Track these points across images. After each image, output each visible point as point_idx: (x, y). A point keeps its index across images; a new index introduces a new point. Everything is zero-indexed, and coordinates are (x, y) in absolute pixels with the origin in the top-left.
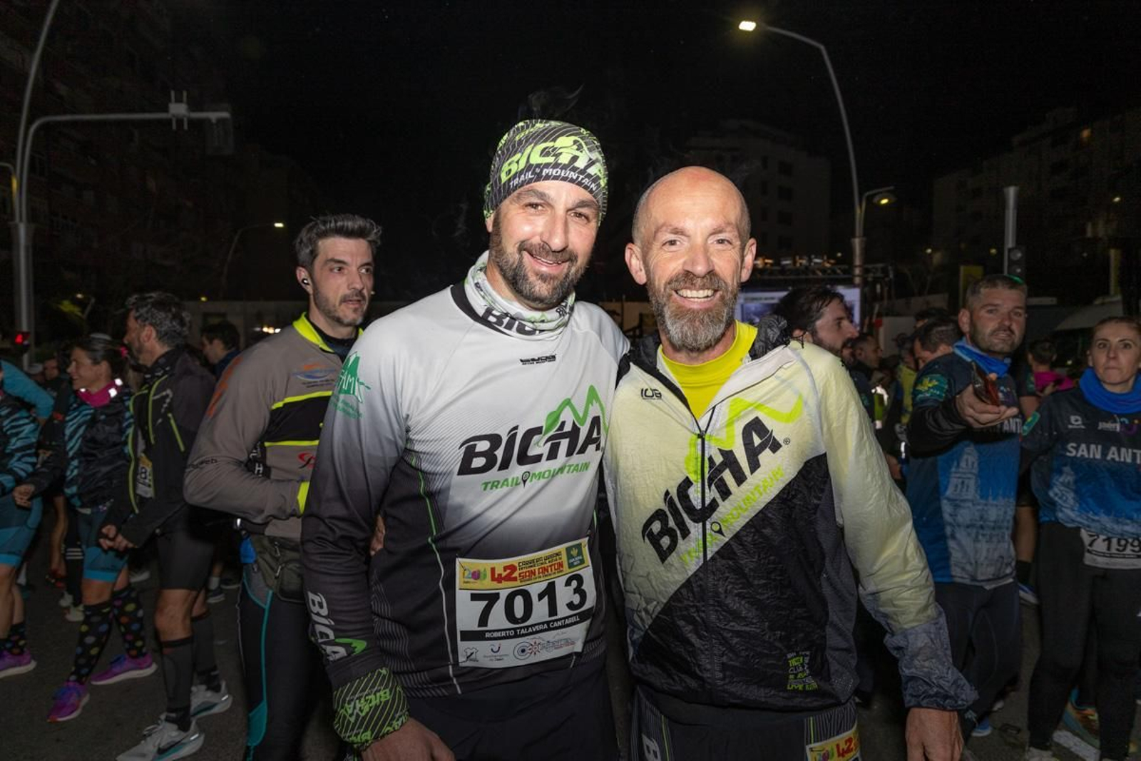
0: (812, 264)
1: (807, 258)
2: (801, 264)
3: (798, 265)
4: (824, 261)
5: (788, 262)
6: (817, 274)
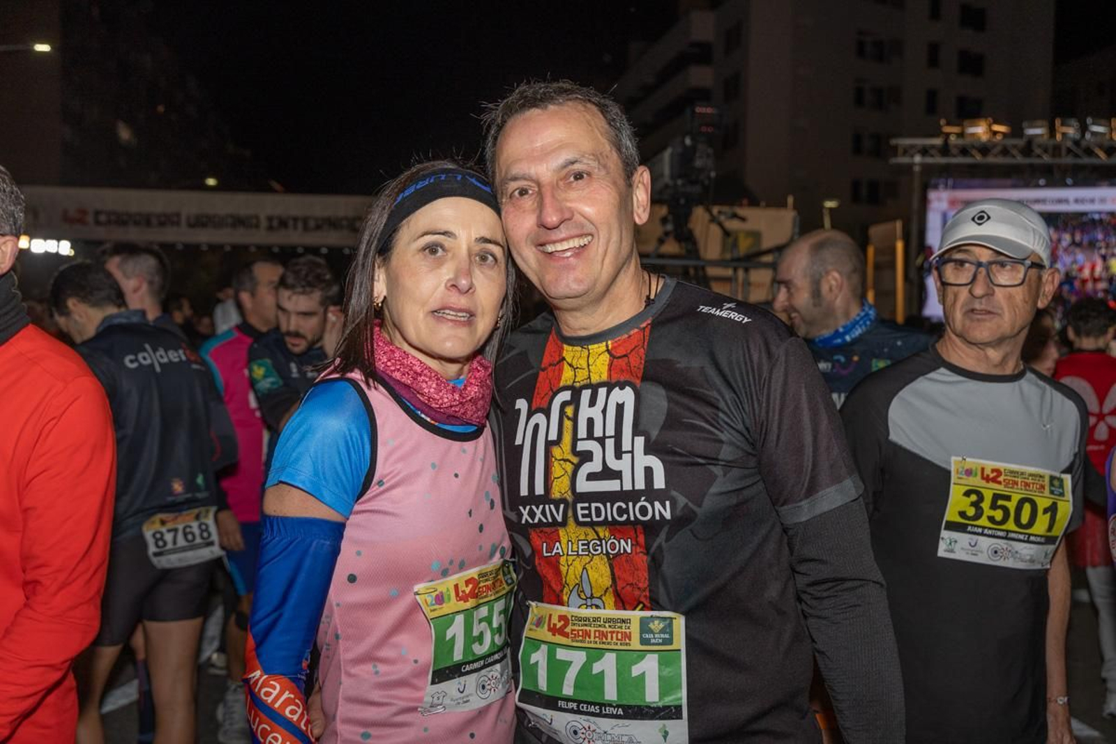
0: (1088, 136)
1: (1076, 124)
2: (1064, 134)
3: (1059, 137)
4: (1112, 130)
5: (1038, 131)
6: (1097, 156)
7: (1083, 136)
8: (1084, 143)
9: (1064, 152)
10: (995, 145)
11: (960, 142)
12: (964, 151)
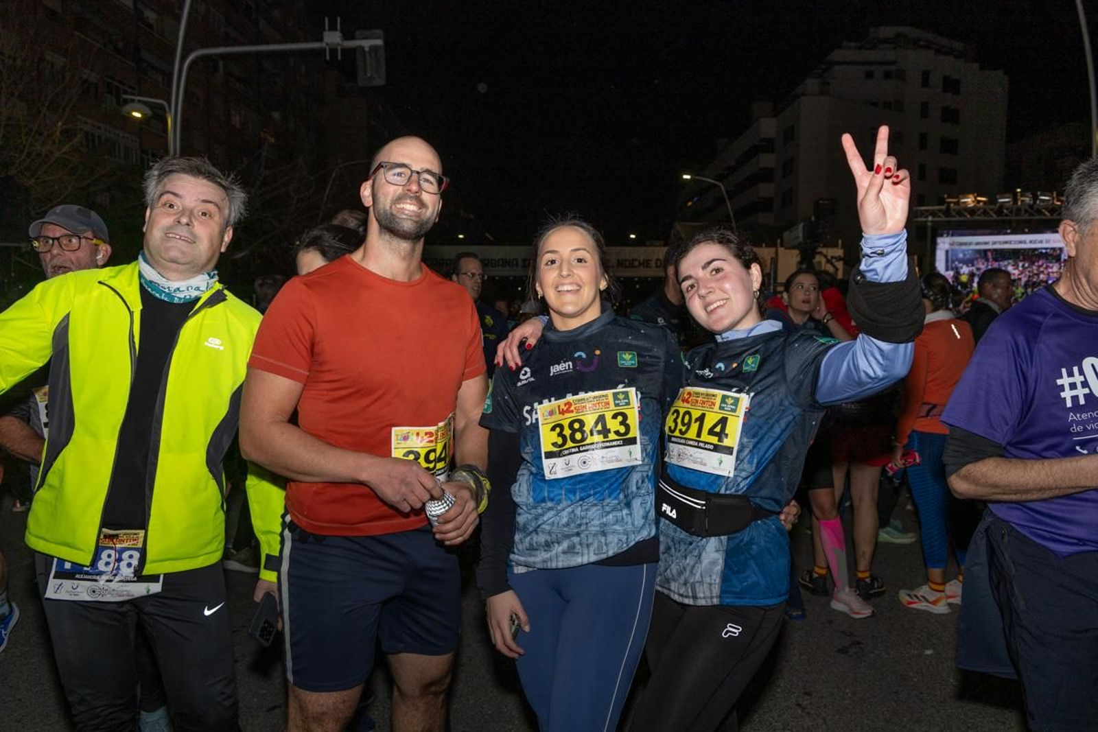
0: (1038, 202)
1: (1031, 195)
2: (1022, 201)
4: (1053, 198)
5: (1006, 200)
6: (1045, 215)
7: (1035, 202)
8: (1035, 207)
9: (1023, 212)
10: (978, 210)
11: (957, 207)
12: (959, 213)
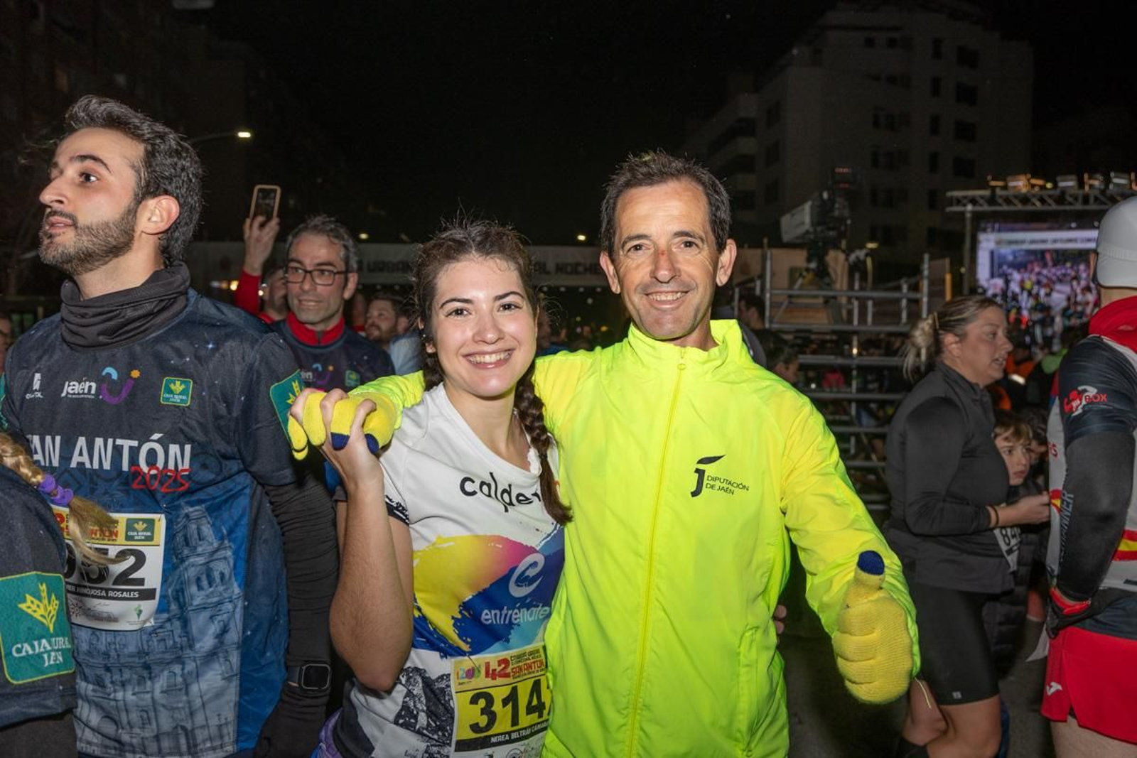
0: (1111, 186)
1: (1101, 178)
2: (1091, 186)
3: (1087, 188)
4: (1131, 182)
5: (1071, 184)
7: (1107, 186)
8: (1108, 192)
9: (1092, 200)
10: (1034, 196)
11: (1004, 193)
12: (1008, 201)
